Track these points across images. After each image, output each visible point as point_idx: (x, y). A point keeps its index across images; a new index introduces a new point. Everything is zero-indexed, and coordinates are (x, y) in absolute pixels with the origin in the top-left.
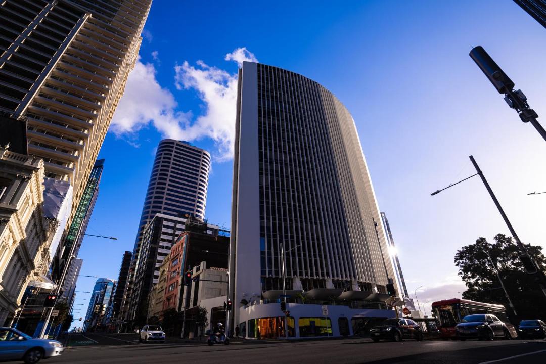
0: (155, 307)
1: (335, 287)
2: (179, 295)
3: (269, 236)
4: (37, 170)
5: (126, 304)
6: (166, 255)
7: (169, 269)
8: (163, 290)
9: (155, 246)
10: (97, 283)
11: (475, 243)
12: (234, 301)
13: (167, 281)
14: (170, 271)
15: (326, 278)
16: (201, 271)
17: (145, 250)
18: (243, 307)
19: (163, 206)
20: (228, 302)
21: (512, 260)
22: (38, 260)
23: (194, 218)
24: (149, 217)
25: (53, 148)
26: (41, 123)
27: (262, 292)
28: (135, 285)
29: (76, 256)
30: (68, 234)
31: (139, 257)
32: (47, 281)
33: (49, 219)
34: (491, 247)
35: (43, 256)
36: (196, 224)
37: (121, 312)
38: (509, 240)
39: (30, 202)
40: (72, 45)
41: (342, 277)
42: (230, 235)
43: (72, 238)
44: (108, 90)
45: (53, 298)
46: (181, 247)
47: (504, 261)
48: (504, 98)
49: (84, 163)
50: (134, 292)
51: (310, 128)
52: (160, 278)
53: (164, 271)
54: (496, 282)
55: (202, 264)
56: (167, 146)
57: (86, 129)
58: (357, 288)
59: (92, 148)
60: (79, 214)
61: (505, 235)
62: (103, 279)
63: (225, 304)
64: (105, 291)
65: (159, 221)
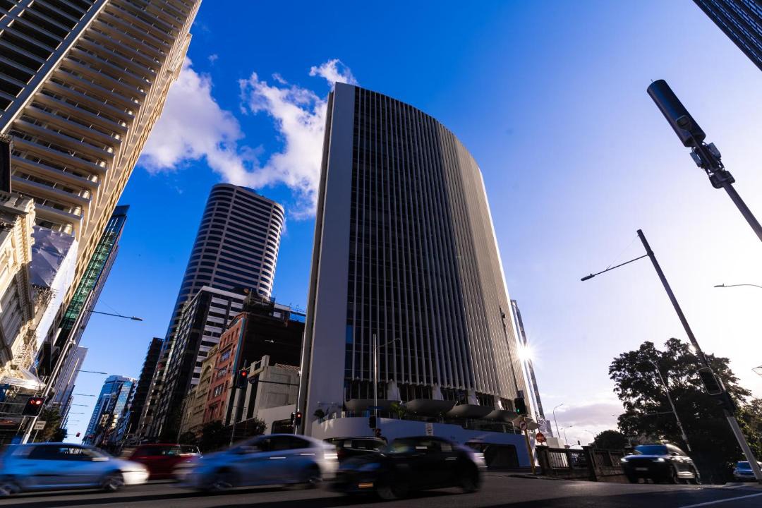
0: (192, 418)
1: (445, 398)
2: (227, 403)
3: (358, 323)
4: (23, 214)
5: (149, 413)
6: (212, 344)
7: (216, 365)
8: (204, 395)
9: (199, 331)
10: (106, 382)
11: (639, 349)
12: (305, 413)
13: (212, 382)
14: (217, 367)
15: (433, 385)
16: (263, 368)
17: (183, 336)
18: (317, 421)
19: (214, 275)
20: (297, 413)
21: (687, 375)
22: (17, 346)
23: (256, 295)
24: (192, 291)
25: (51, 184)
26: (33, 146)
27: (345, 402)
28: (165, 386)
29: (78, 343)
30: (68, 309)
31: (173, 346)
32: (29, 378)
33: (38, 287)
34: (660, 355)
35: (27, 342)
36: (260, 303)
37: (141, 426)
38: (685, 347)
39: (11, 261)
40: (86, 35)
41: (455, 385)
42: (305, 321)
43: (73, 316)
44: (138, 107)
45: (38, 403)
46: (235, 333)
47: (678, 376)
48: (691, 154)
49: (97, 209)
50: (162, 396)
51: (422, 180)
52: (203, 377)
53: (209, 367)
54: (665, 403)
55: (264, 358)
56: (223, 192)
57: (103, 160)
58: (474, 401)
59: (111, 188)
60: (86, 282)
61: (680, 340)
62: (116, 377)
63: (292, 415)
64: (118, 394)
65: (206, 297)
